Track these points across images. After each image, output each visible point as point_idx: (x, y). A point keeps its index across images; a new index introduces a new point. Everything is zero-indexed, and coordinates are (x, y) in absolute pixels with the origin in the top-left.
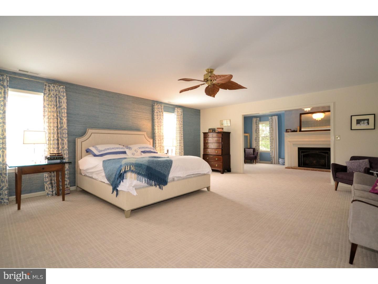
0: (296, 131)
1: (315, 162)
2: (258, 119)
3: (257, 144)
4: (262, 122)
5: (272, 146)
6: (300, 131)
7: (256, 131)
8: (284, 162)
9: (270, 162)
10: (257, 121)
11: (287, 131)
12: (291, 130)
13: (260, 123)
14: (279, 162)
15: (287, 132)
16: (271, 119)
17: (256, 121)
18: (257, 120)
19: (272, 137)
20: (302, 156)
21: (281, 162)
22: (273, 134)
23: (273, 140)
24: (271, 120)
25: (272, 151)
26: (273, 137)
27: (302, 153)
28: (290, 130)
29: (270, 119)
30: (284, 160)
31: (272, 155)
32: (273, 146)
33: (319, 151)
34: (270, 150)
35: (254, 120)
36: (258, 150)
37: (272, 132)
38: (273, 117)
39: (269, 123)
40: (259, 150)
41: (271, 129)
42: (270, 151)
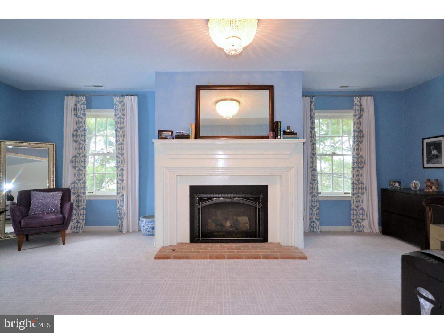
0: (187, 137)
1: (228, 224)
2: (84, 99)
3: (78, 175)
4: (93, 112)
5: (123, 180)
6: (197, 136)
7: (75, 135)
8: (153, 228)
9: (115, 228)
10: (79, 106)
11: (161, 135)
12: (172, 132)
13: (88, 114)
14: (140, 227)
15: (160, 138)
16: (120, 102)
17: (76, 105)
18: (79, 102)
19: (122, 154)
20: (199, 209)
21: (145, 228)
22: (125, 147)
23: (125, 165)
24: (120, 106)
25: (123, 196)
26: (125, 156)
27: (199, 203)
28: (170, 133)
29: (118, 103)
30: (153, 222)
31: (121, 207)
32: (125, 182)
33: (241, 195)
34: (118, 193)
35: (70, 102)
36: (82, 195)
37: (123, 141)
38: (127, 99)
39: (113, 114)
40: (84, 193)
41: (121, 132)
42: (116, 195)
